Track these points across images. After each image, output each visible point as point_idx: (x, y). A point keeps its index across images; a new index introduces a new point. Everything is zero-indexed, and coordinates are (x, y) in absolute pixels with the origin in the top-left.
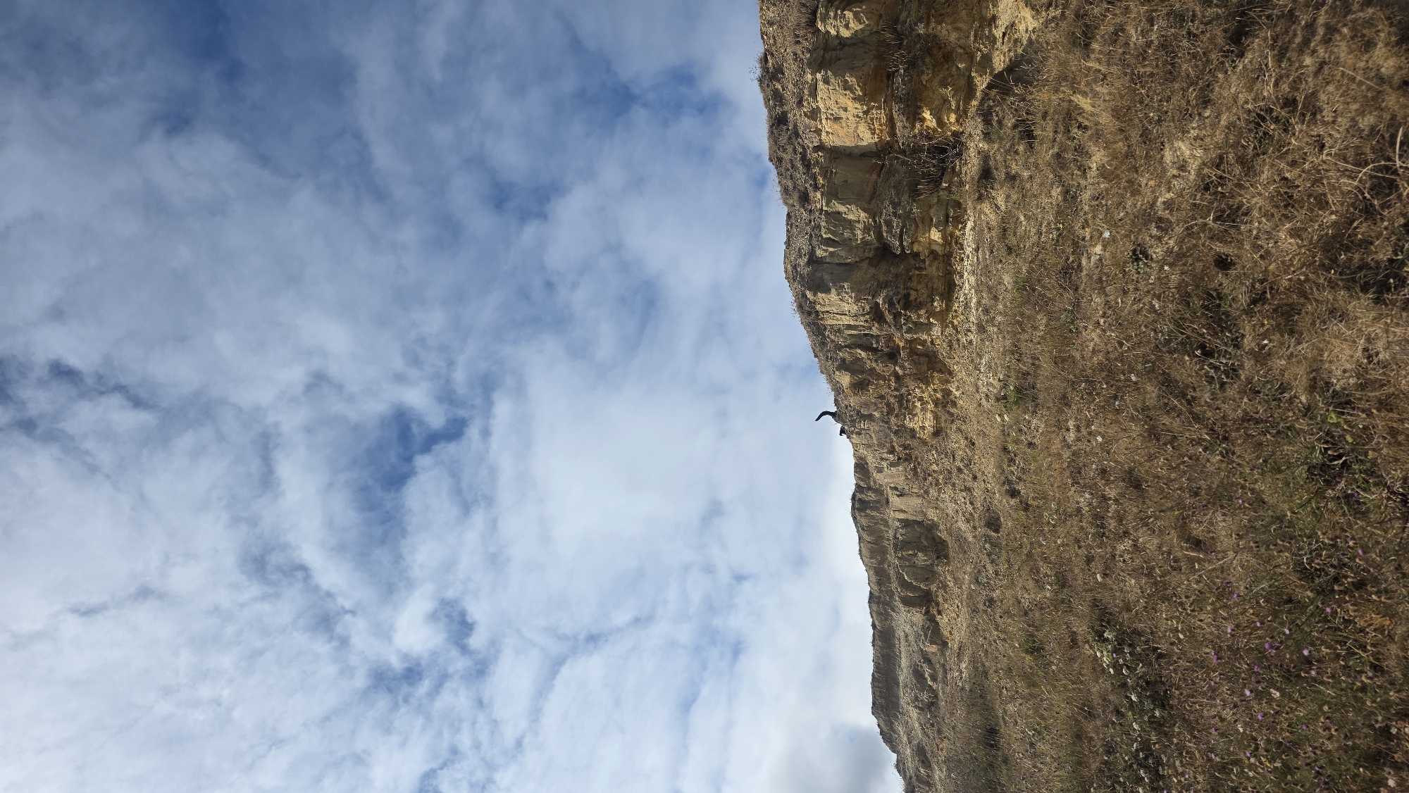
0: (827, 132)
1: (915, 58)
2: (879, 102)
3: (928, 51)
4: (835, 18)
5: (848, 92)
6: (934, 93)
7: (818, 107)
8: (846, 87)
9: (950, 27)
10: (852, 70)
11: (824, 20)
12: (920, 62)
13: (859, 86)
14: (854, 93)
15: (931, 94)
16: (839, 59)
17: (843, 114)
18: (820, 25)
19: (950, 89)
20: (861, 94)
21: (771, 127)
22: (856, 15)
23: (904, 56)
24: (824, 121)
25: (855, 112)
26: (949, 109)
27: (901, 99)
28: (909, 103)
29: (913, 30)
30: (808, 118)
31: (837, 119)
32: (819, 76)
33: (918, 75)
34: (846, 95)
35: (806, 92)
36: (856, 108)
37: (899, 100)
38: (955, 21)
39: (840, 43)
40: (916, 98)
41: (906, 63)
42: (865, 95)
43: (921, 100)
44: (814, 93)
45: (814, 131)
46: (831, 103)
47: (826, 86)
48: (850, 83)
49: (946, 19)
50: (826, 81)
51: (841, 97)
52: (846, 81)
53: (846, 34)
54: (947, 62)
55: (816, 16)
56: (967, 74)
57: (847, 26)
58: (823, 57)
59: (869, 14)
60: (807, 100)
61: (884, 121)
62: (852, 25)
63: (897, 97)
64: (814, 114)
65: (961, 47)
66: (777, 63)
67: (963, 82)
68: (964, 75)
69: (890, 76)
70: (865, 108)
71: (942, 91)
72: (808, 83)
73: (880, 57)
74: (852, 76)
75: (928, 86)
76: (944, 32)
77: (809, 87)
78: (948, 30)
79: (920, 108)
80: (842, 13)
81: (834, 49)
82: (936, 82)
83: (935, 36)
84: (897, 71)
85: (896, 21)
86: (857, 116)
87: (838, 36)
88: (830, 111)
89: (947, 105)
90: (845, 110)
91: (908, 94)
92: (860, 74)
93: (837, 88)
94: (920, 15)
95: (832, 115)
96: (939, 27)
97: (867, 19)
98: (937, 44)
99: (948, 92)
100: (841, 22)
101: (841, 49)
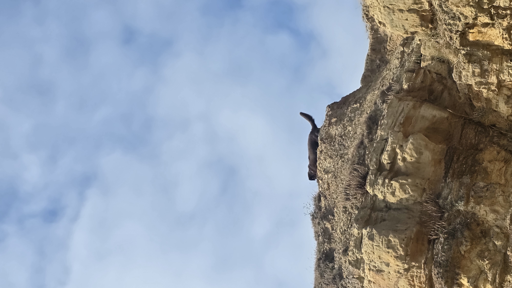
0: (369, 281)
1: (455, 230)
2: (419, 262)
3: (467, 226)
4: (383, 185)
5: (390, 251)
6: (472, 263)
7: (362, 258)
8: (389, 246)
9: (487, 209)
10: (396, 231)
11: (372, 185)
12: (459, 234)
13: (402, 247)
14: (396, 252)
15: (469, 264)
16: (384, 220)
17: (384, 268)
18: (368, 189)
19: (487, 262)
20: (403, 253)
21: (319, 260)
22: (402, 186)
23: (444, 227)
24: (366, 271)
25: (397, 268)
26: (486, 280)
27: (440, 264)
28: (448, 269)
29: (453, 206)
30: (352, 266)
31: (379, 271)
32: (364, 231)
33: (457, 245)
34: (389, 252)
35: (352, 243)
36: (398, 265)
37: (439, 265)
38: (492, 204)
39: (386, 206)
40: (455, 266)
41: (446, 233)
42: (406, 255)
43: (459, 268)
44: (359, 245)
45: (357, 278)
46: (375, 257)
47: (371, 242)
48: (393, 243)
49: (484, 201)
50: (371, 238)
51: (384, 254)
52: (389, 241)
53: (391, 199)
54: (485, 237)
55: (365, 180)
56: (504, 251)
57: (393, 194)
58: (370, 215)
59: (414, 186)
60: (352, 250)
61: (423, 279)
62: (397, 193)
63: (436, 261)
64: (358, 263)
65: (497, 227)
66: (329, 206)
67: (499, 258)
68: (500, 252)
69: (432, 242)
70: (406, 266)
71: (480, 262)
72: (354, 236)
73: (422, 224)
74: (395, 237)
75: (466, 256)
76: (482, 212)
77: (355, 240)
78: (485, 211)
79: (458, 274)
80: (389, 182)
81: (381, 210)
82: (473, 255)
83: (474, 214)
84: (438, 239)
85: (439, 196)
86: (398, 272)
87: (384, 200)
88: (373, 264)
89: (483, 276)
90: (388, 265)
91: (447, 261)
92: (403, 236)
93: (381, 245)
94: (461, 194)
95: (375, 267)
96: (478, 207)
97: (412, 190)
98: (475, 220)
99: (485, 264)
100: (388, 189)
101: (387, 212)
